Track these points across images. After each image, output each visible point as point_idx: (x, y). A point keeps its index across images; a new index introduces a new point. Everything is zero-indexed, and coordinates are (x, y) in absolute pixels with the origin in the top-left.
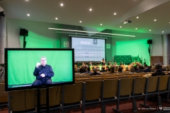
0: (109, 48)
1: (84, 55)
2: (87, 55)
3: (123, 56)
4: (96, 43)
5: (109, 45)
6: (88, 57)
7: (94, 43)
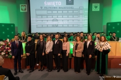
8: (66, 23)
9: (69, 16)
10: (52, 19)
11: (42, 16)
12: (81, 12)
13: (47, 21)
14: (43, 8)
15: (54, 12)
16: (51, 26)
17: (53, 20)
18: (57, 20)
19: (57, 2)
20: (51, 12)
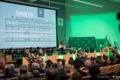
0: (62, 24)
1: (22, 36)
2: (27, 36)
3: (82, 39)
4: (43, 16)
5: (62, 20)
6: (28, 40)
7: (39, 16)
8: (37, 36)
9: (41, 30)
10: (24, 31)
11: (13, 27)
12: (51, 26)
13: (19, 33)
14: (14, 18)
15: (25, 23)
16: (23, 40)
17: (25, 33)
18: (29, 33)
19: (29, 13)
20: (22, 23)
